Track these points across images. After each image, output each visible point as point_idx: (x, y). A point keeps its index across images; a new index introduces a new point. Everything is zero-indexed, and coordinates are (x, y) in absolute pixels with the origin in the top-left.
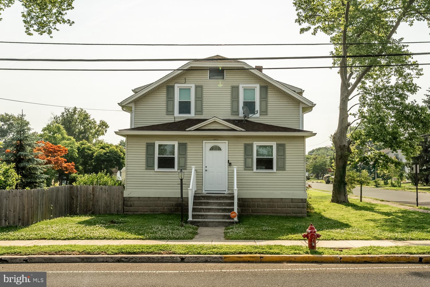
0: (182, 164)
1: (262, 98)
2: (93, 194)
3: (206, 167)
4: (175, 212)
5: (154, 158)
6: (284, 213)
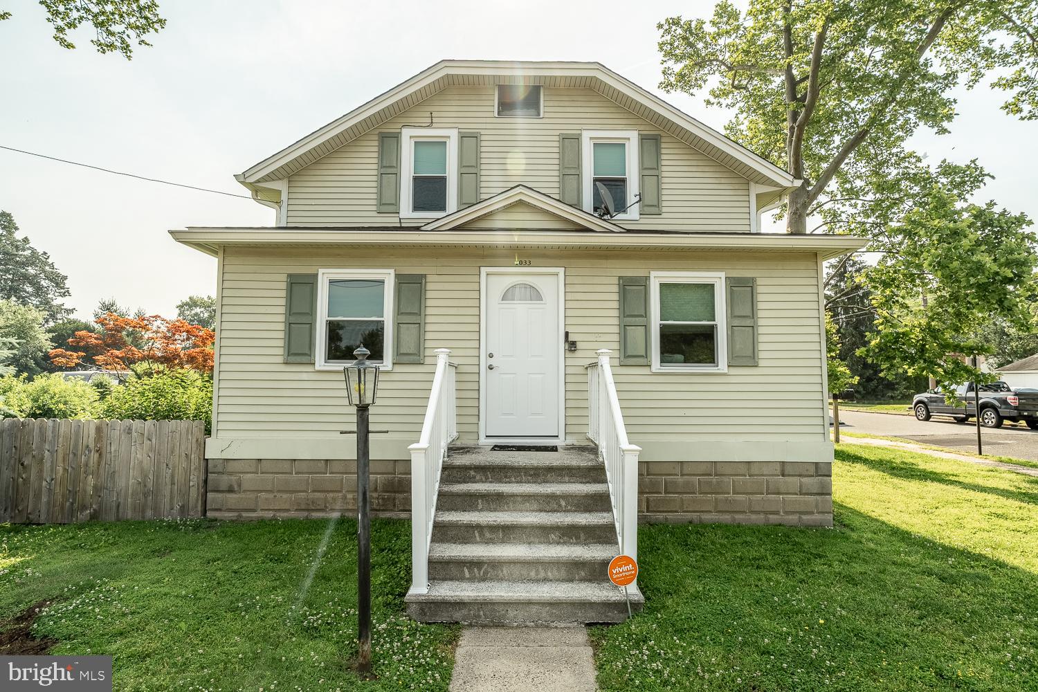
0: (408, 346)
1: (645, 167)
2: (97, 451)
3: (491, 356)
4: (383, 510)
5: (312, 326)
6: (758, 513)
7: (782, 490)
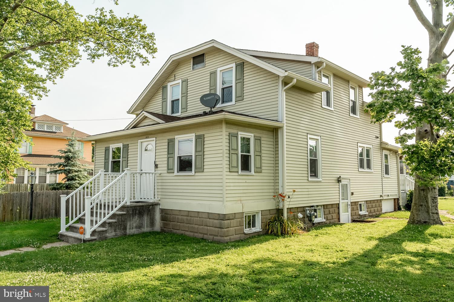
3: (142, 170)
6: (201, 233)
7: (208, 225)
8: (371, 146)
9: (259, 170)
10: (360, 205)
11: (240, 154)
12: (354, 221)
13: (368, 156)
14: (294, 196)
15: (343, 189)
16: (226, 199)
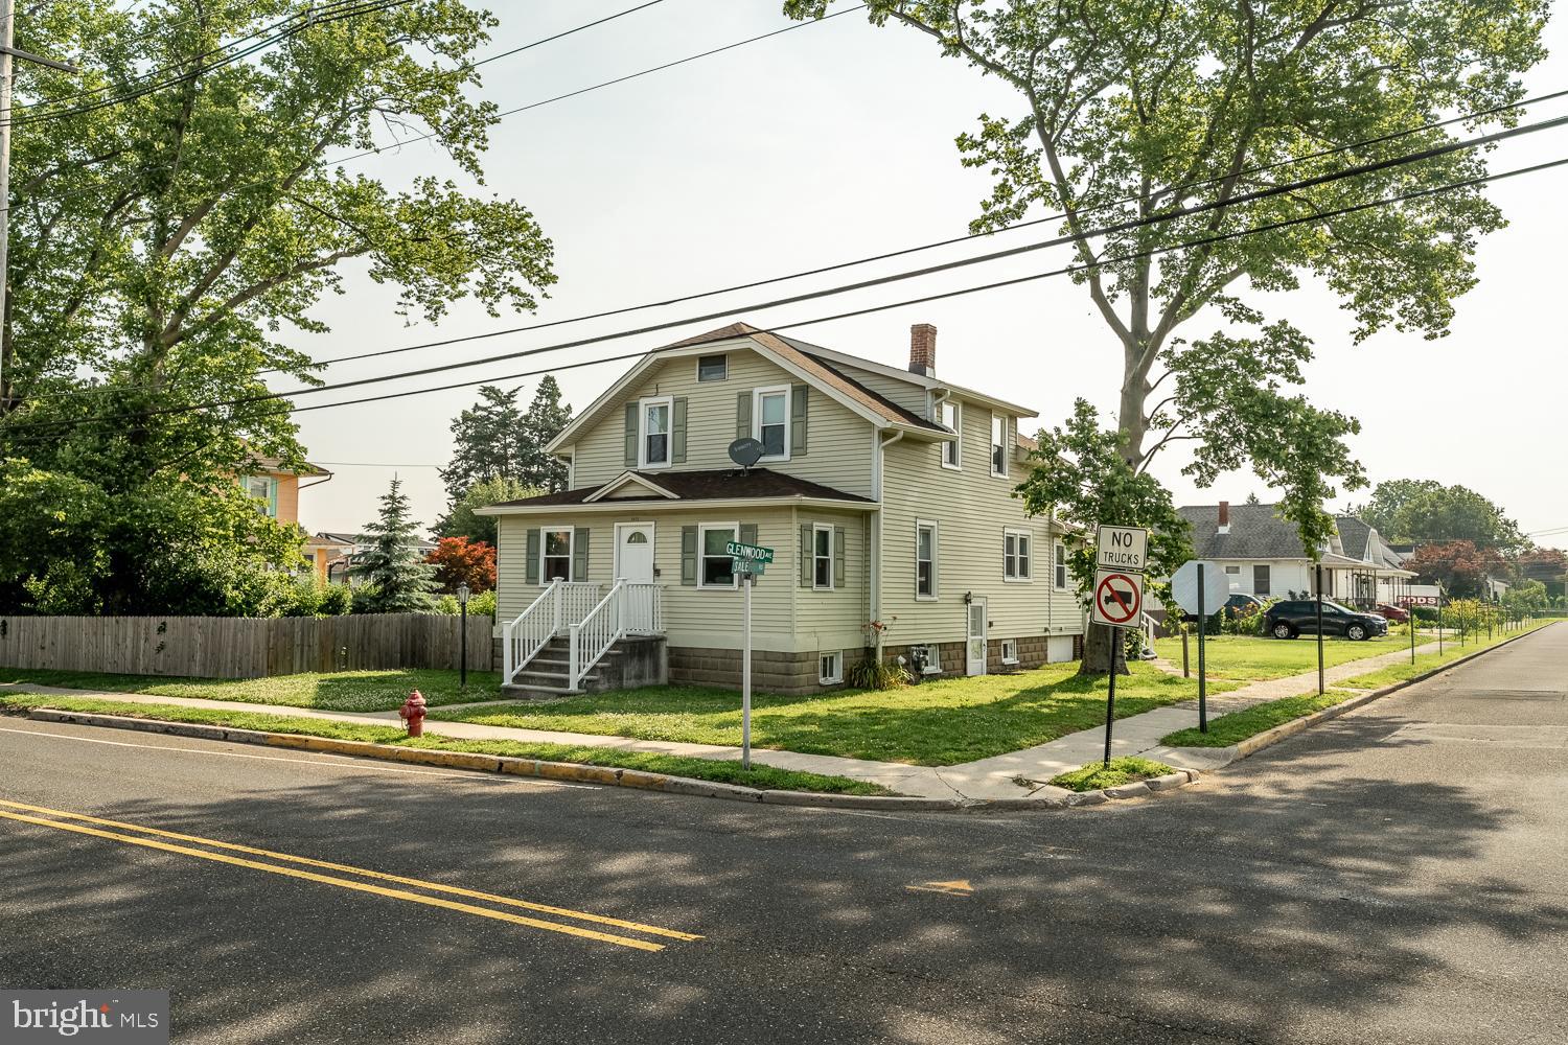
0: (580, 573)
1: (795, 415)
5: (538, 560)
7: (764, 671)
8: (1030, 533)
9: (840, 584)
10: (1005, 646)
11: (815, 557)
12: (990, 673)
13: (1023, 550)
14: (895, 627)
15: (974, 616)
16: (796, 630)
